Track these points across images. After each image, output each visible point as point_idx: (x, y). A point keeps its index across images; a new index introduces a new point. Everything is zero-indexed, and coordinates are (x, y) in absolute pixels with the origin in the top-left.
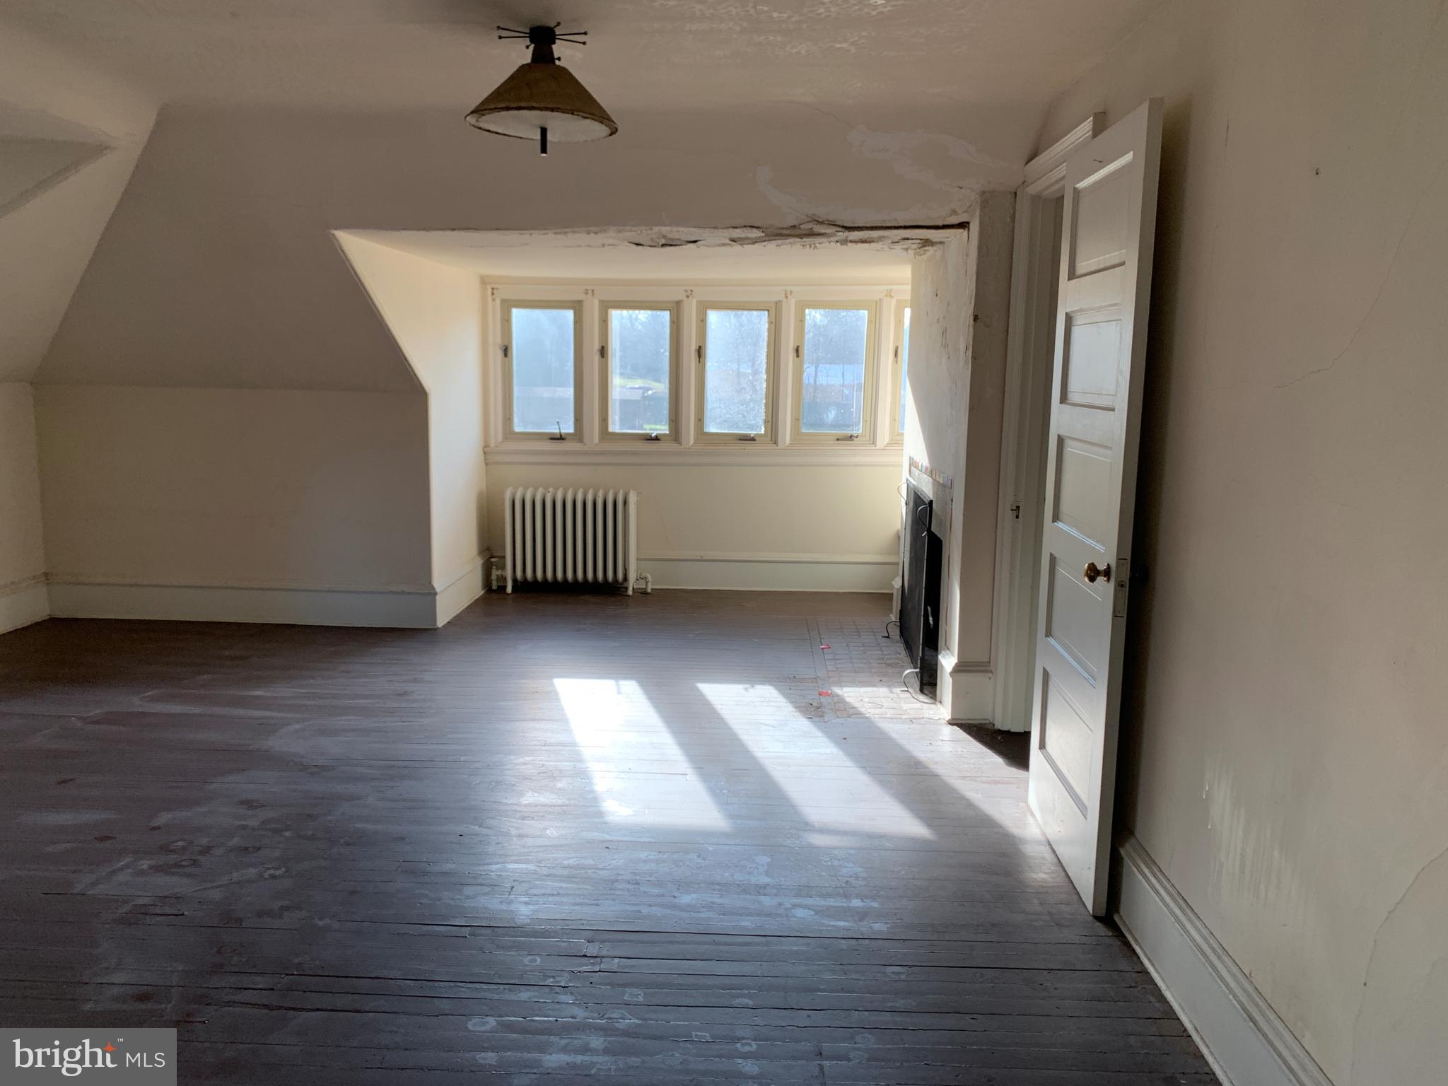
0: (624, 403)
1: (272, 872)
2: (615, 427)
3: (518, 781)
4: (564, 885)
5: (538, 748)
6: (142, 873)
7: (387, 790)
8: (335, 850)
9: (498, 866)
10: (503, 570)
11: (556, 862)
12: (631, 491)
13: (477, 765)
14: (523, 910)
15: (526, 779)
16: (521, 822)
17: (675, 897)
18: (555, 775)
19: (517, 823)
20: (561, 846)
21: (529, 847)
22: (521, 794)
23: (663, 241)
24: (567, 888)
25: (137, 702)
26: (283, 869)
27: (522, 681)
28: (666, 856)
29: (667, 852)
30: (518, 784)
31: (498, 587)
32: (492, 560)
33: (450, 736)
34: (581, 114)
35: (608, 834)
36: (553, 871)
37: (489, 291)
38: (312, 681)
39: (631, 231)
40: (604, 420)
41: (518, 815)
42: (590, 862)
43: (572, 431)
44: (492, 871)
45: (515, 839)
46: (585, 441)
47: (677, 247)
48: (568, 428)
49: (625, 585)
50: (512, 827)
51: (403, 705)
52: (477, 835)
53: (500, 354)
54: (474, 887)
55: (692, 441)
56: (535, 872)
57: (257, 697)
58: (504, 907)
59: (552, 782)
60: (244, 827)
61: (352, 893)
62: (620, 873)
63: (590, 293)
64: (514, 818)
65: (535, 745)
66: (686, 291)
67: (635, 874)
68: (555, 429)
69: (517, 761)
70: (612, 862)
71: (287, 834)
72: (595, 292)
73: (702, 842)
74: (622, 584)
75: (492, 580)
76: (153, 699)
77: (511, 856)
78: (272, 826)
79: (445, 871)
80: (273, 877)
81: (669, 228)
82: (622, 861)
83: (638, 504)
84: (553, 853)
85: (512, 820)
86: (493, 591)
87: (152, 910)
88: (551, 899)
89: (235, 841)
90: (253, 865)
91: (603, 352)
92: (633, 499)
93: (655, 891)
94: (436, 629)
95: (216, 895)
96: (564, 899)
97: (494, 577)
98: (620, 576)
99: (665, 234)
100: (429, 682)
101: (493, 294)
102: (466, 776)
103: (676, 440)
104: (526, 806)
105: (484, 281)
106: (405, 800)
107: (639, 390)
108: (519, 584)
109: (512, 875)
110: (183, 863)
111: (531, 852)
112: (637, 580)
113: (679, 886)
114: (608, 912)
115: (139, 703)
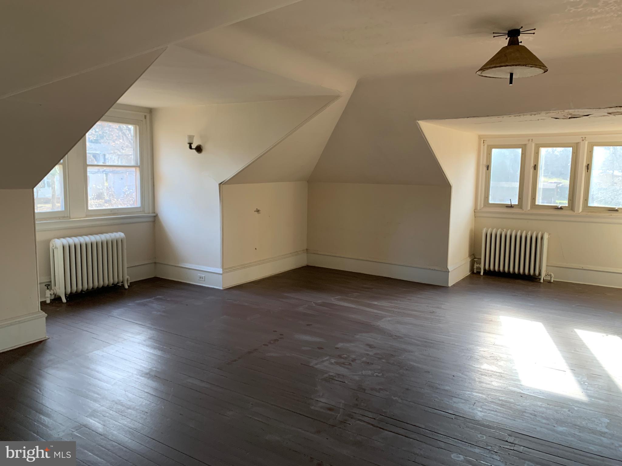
0: (545, 190)
1: (377, 374)
2: (539, 201)
3: (480, 358)
4: (499, 408)
5: (490, 345)
6: (332, 364)
7: (424, 351)
8: (401, 371)
9: (469, 392)
10: (479, 264)
11: (496, 397)
12: (546, 233)
13: (462, 348)
14: (479, 414)
15: (484, 358)
16: (480, 376)
17: (554, 426)
18: (498, 358)
19: (479, 376)
20: (499, 390)
21: (484, 388)
22: (482, 364)
23: (570, 116)
24: (500, 409)
25: (334, 300)
26: (381, 374)
27: (485, 315)
28: (551, 407)
29: (553, 405)
30: (480, 360)
31: (477, 272)
32: (475, 259)
33: (451, 333)
34: (530, 65)
35: (522, 390)
36: (494, 401)
37: (482, 141)
38: (396, 302)
39: (553, 113)
40: (534, 199)
41: (479, 373)
42: (512, 400)
43: (517, 203)
44: (466, 394)
45: (477, 383)
46: (523, 208)
47: (578, 118)
48: (515, 202)
49: (539, 277)
50: (476, 377)
51: (432, 317)
52: (460, 377)
53: (485, 169)
54: (457, 399)
55: (581, 210)
56: (486, 399)
57: (375, 305)
58: (470, 410)
59: (496, 361)
60: (368, 355)
61: (407, 389)
62: (527, 409)
63: (531, 140)
64: (478, 374)
65: (489, 344)
66: (582, 138)
67: (535, 411)
68: (509, 202)
69: (480, 350)
70: (523, 403)
71: (384, 360)
72: (533, 140)
73: (571, 404)
74: (538, 276)
75: (474, 269)
76: (339, 300)
77: (475, 390)
78: (378, 356)
79: (445, 389)
80: (377, 376)
81: (573, 110)
82: (528, 404)
83: (549, 239)
84: (495, 393)
85: (477, 374)
86: (474, 273)
87: (335, 378)
88: (492, 412)
89: (364, 359)
90: (371, 370)
91: (535, 167)
92: (546, 236)
93: (544, 421)
94: (448, 287)
95: (357, 378)
96: (499, 414)
97: (475, 267)
98: (537, 273)
99: (571, 113)
100: (443, 309)
101: (484, 143)
102: (457, 352)
103: (572, 209)
104: (483, 369)
105: (480, 137)
106: (431, 357)
107: (554, 184)
108: (487, 272)
109: (475, 398)
110: (346, 363)
111: (484, 390)
112: (546, 275)
113: (557, 422)
114: (519, 425)
115: (333, 300)
